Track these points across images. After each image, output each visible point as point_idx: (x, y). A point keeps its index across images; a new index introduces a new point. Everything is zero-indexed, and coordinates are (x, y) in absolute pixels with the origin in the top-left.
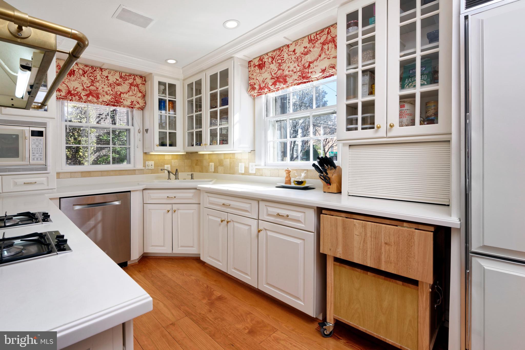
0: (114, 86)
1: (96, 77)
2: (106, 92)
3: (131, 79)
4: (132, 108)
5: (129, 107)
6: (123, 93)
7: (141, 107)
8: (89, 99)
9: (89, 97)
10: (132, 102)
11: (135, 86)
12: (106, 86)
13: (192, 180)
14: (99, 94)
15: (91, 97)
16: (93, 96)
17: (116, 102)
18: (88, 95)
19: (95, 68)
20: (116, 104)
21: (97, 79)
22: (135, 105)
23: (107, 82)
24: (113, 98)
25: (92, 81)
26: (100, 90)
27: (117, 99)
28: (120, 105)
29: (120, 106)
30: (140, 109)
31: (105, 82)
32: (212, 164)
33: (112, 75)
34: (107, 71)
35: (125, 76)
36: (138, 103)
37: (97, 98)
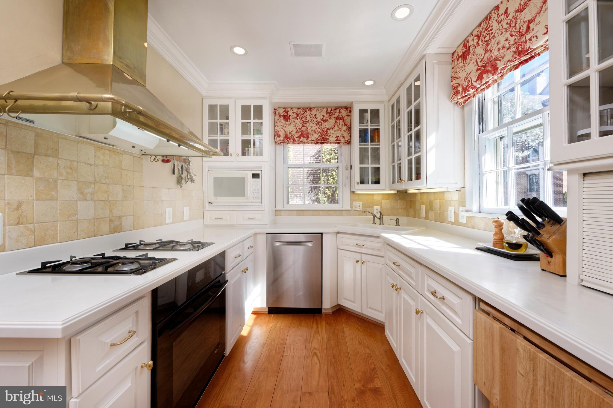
0: (321, 123)
1: (306, 117)
2: (314, 131)
3: (337, 113)
4: (339, 143)
5: (336, 143)
6: (330, 129)
7: (346, 141)
8: (301, 140)
9: (301, 138)
10: (337, 137)
11: (340, 120)
12: (315, 125)
13: (397, 226)
14: (308, 134)
15: (302, 137)
16: (304, 137)
17: (322, 139)
18: (299, 137)
19: (306, 109)
20: (323, 141)
21: (307, 119)
22: (340, 140)
23: (315, 120)
24: (320, 136)
25: (304, 123)
26: (309, 131)
27: (323, 136)
28: (327, 142)
30: (346, 144)
31: (313, 121)
32: (423, 207)
34: (315, 110)
35: (331, 111)
36: (343, 137)
37: (307, 138)
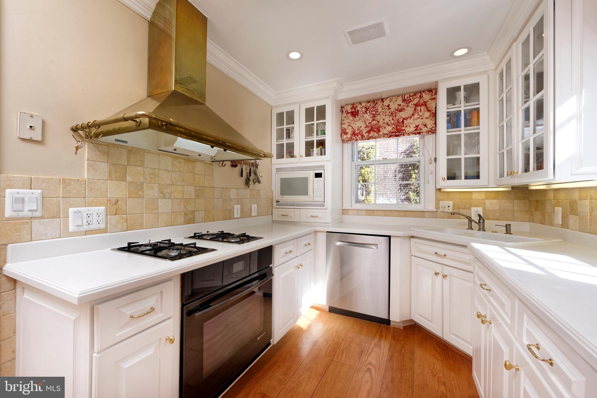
0: (396, 113)
1: (378, 110)
2: (387, 123)
4: (419, 133)
5: (415, 134)
6: (407, 119)
7: (430, 130)
8: (370, 135)
9: (371, 133)
10: (417, 126)
11: (421, 106)
12: (387, 116)
14: (380, 127)
16: (374, 131)
17: (397, 131)
18: (369, 132)
19: (377, 101)
20: (397, 134)
21: (378, 112)
22: (420, 130)
23: (388, 111)
24: (394, 128)
25: (374, 116)
26: (381, 123)
27: (398, 128)
28: (403, 133)
29: (404, 135)
30: (430, 133)
31: (386, 112)
33: (393, 102)
34: (388, 100)
35: (409, 98)
36: (425, 125)
37: (378, 132)
